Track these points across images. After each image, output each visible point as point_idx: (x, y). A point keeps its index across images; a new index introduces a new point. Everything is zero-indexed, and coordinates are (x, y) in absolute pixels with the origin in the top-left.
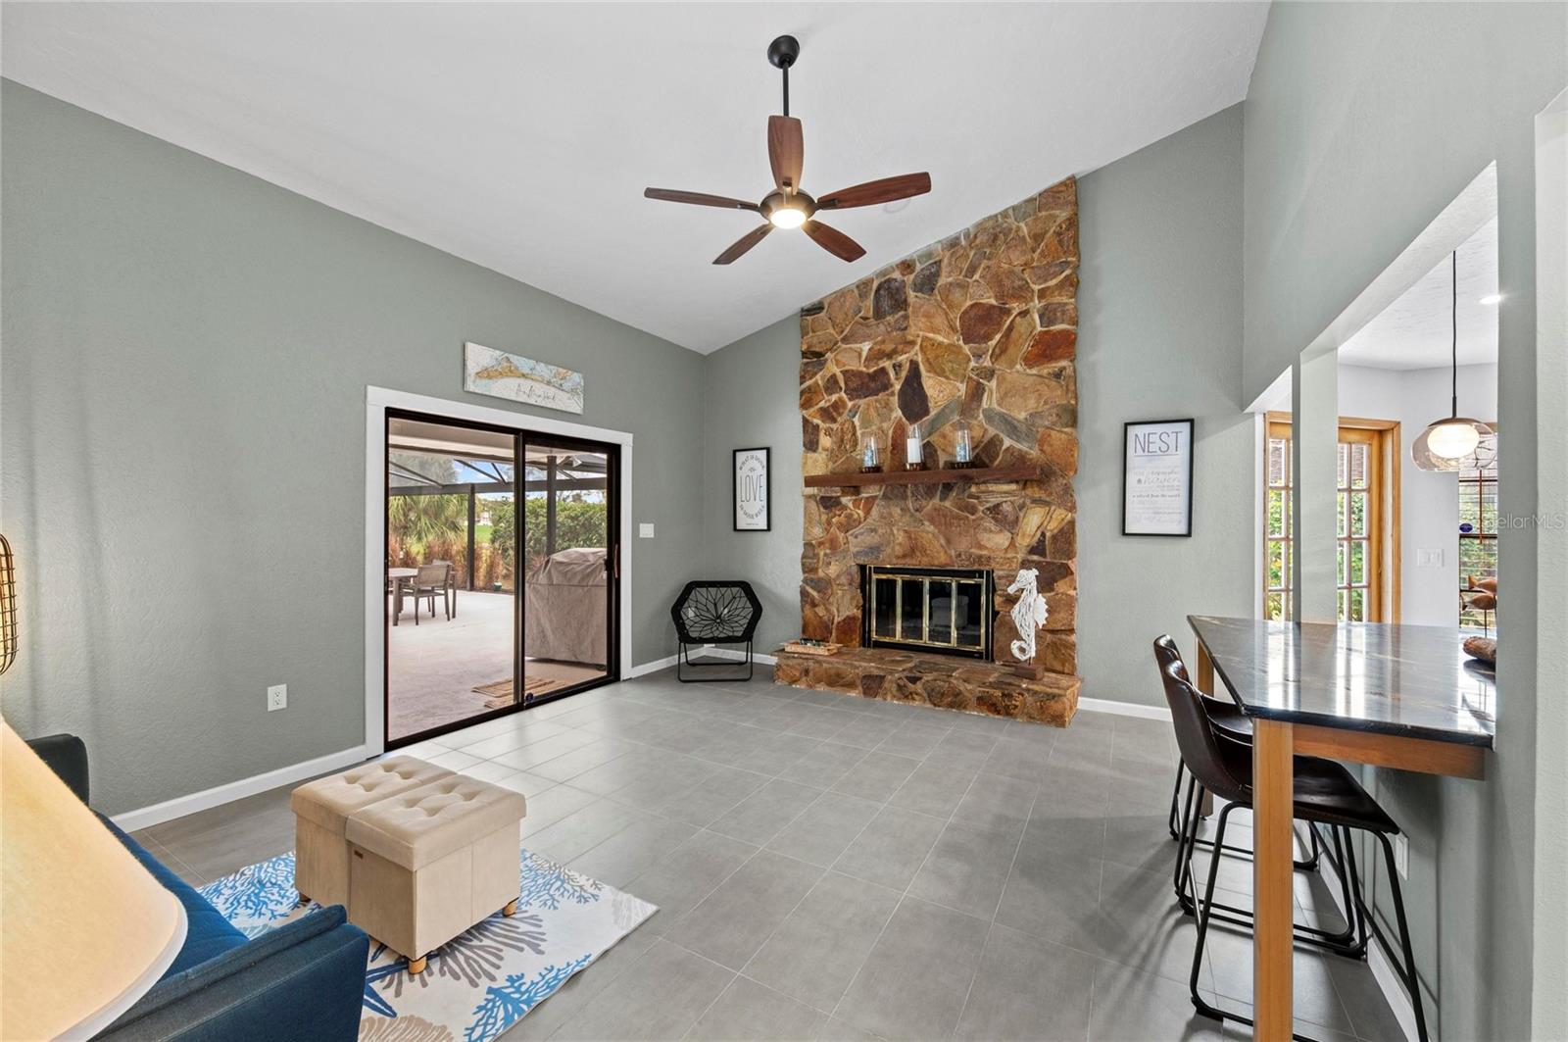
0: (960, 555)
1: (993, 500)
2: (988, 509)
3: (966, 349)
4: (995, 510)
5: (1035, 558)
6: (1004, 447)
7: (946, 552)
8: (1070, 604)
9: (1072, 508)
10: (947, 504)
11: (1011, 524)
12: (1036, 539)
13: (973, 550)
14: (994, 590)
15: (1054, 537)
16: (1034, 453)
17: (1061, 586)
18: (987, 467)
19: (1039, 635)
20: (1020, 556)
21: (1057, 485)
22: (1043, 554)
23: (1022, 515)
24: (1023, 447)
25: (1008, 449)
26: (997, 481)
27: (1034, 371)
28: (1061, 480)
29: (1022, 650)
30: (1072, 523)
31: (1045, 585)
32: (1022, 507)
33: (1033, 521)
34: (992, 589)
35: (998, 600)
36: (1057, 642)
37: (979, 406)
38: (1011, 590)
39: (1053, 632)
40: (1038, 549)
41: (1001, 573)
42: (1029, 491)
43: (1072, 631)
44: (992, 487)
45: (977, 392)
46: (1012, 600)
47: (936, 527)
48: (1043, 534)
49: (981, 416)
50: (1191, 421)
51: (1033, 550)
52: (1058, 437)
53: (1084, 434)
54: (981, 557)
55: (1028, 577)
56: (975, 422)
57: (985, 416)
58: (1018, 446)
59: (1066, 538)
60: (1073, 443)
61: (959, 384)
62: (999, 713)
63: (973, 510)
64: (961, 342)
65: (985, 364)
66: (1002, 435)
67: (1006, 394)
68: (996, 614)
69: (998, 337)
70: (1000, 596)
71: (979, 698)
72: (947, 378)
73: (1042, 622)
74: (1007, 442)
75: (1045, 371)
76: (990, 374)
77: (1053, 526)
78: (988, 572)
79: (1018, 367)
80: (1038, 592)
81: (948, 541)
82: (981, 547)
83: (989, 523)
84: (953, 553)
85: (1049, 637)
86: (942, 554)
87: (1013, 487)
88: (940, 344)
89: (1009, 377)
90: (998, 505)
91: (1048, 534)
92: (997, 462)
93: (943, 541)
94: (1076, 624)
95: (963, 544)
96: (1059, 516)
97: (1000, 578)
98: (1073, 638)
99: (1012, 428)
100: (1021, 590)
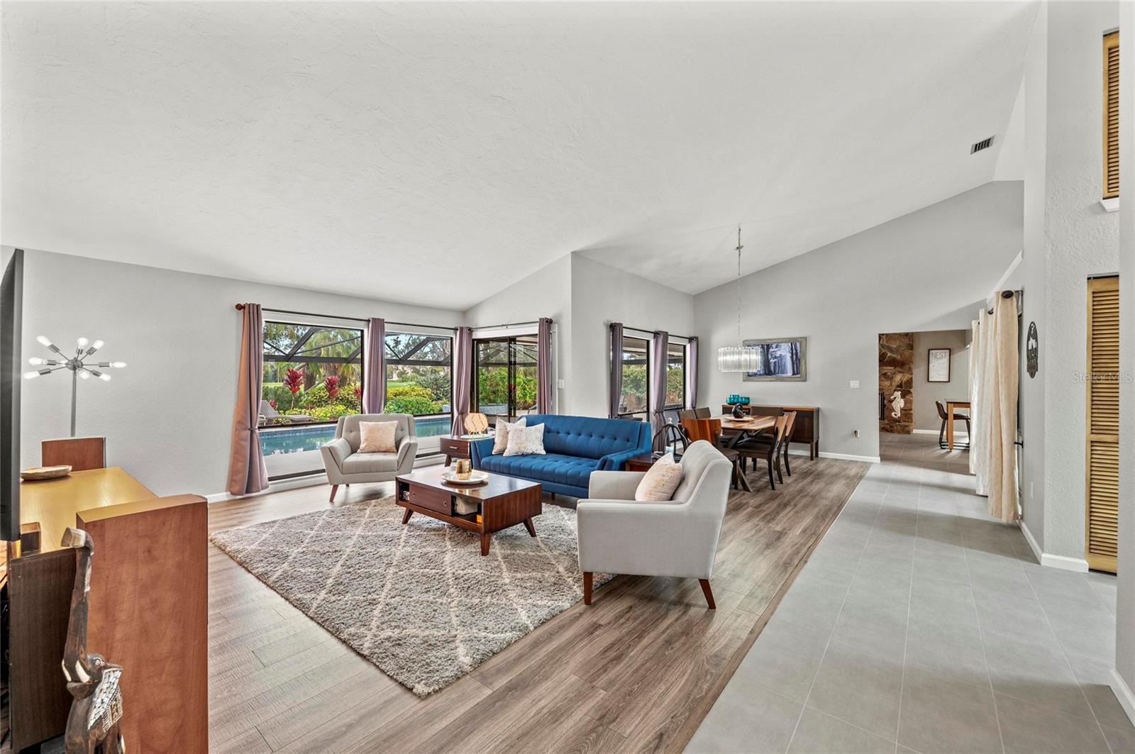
1: (884, 372)
2: (882, 374)
4: (885, 375)
5: (899, 388)
6: (888, 356)
8: (911, 402)
9: (912, 374)
11: (890, 379)
12: (899, 383)
15: (906, 383)
16: (899, 358)
17: (908, 397)
18: (883, 361)
19: (902, 410)
20: (894, 388)
21: (907, 367)
23: (894, 376)
24: (895, 356)
26: (887, 366)
28: (908, 366)
29: (895, 415)
30: (912, 378)
31: (903, 396)
32: (894, 374)
33: (898, 378)
34: (884, 398)
35: (886, 401)
36: (907, 412)
38: (892, 397)
39: (905, 410)
40: (900, 386)
41: (887, 393)
42: (897, 369)
43: (911, 410)
44: (884, 368)
46: (891, 401)
50: (950, 349)
51: (898, 386)
52: (907, 353)
53: (915, 352)
55: (898, 394)
58: (893, 355)
59: (909, 383)
60: (912, 355)
62: (888, 432)
66: (887, 352)
67: (888, 340)
68: (885, 406)
71: (882, 428)
73: (902, 406)
74: (889, 354)
77: (905, 379)
78: (882, 393)
80: (901, 397)
83: (883, 378)
85: (903, 412)
87: (892, 368)
90: (886, 373)
91: (903, 381)
94: (913, 407)
96: (907, 377)
97: (886, 395)
98: (912, 412)
99: (891, 350)
100: (895, 398)
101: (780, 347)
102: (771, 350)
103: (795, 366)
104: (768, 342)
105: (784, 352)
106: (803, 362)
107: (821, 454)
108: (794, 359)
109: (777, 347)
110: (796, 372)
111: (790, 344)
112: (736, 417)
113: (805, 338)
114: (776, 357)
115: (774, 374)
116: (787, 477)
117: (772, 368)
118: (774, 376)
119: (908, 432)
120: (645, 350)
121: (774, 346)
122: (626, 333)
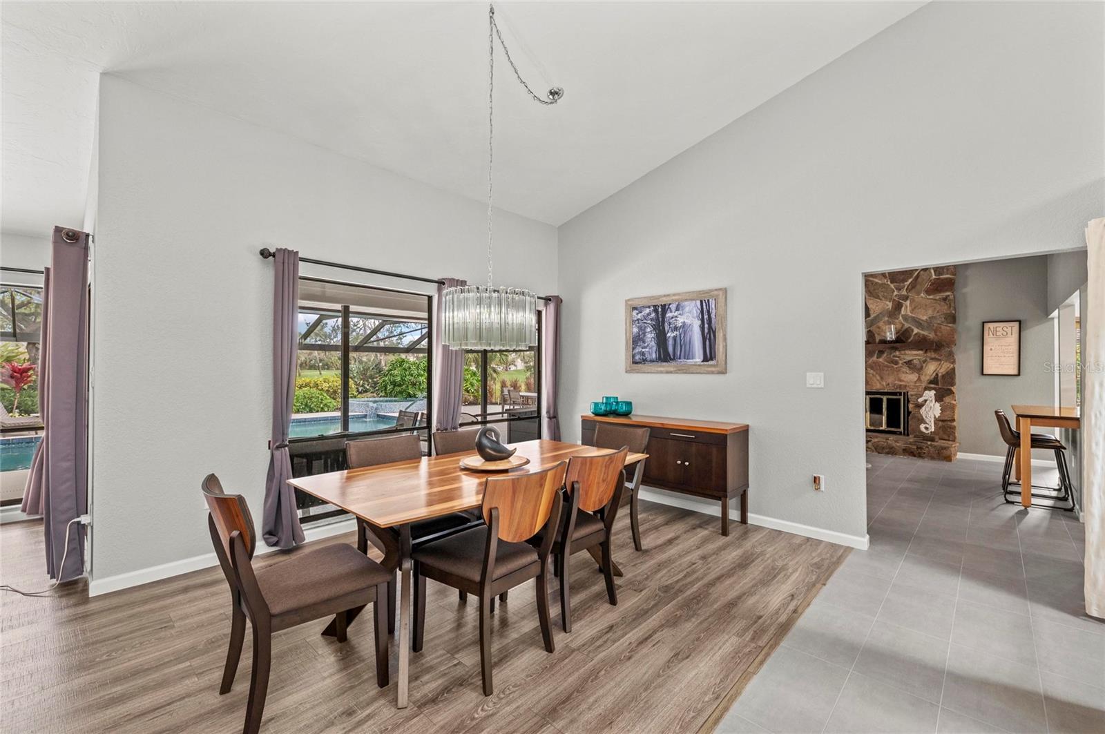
0: (888, 384)
1: (908, 358)
2: (905, 362)
3: (892, 286)
4: (909, 363)
5: (932, 386)
6: (914, 333)
7: (880, 383)
8: (953, 408)
9: (954, 362)
10: (881, 360)
11: (919, 369)
12: (933, 377)
13: (896, 382)
14: (908, 401)
15: (943, 376)
16: (932, 336)
17: (947, 399)
18: (904, 342)
20: (924, 385)
21: (945, 351)
22: (937, 383)
23: (924, 365)
24: (925, 333)
25: (916, 334)
26: (912, 349)
27: (931, 297)
28: (947, 349)
29: (926, 428)
30: (953, 369)
31: (939, 398)
32: (924, 362)
33: (931, 369)
34: (907, 401)
35: (911, 406)
36: (946, 426)
37: (900, 313)
38: (920, 400)
39: (943, 421)
40: (934, 381)
41: (912, 393)
42: (929, 354)
43: (954, 420)
44: (907, 352)
45: (898, 307)
46: (920, 406)
47: (874, 371)
48: (937, 374)
49: (901, 318)
50: (1020, 322)
51: (931, 382)
52: (945, 328)
53: (960, 326)
54: (901, 385)
55: (930, 394)
56: (897, 321)
57: (903, 318)
58: (922, 332)
59: (950, 377)
60: (953, 331)
61: (888, 303)
62: (915, 456)
63: (896, 363)
64: (889, 283)
65: (903, 293)
66: (913, 327)
67: (915, 308)
68: (909, 413)
69: (910, 280)
70: (913, 404)
71: (904, 450)
72: (881, 300)
73: (937, 415)
74: (916, 331)
75: (938, 297)
76: (906, 298)
77: (942, 371)
78: (904, 393)
79: (922, 295)
80: (936, 400)
81: (882, 378)
82: (901, 381)
83: (906, 369)
84: (884, 383)
85: (940, 423)
86: (878, 384)
87: (921, 352)
88: (877, 283)
89: (917, 300)
90: (911, 361)
91: (940, 375)
92: (910, 340)
93: (878, 378)
94: (956, 417)
95: (890, 379)
96: (945, 367)
97: (912, 395)
98: (955, 424)
99: (919, 323)
100: (926, 401)
101: (683, 308)
102: (669, 315)
103: (707, 343)
104: (664, 301)
105: (689, 318)
106: (720, 335)
107: (752, 518)
108: (706, 331)
109: (677, 309)
110: (709, 356)
111: (698, 303)
112: (488, 458)
113: (725, 291)
114: (676, 328)
115: (674, 359)
116: (562, 634)
117: (670, 349)
118: (673, 363)
119: (948, 459)
120: (425, 315)
121: (673, 307)
122: (304, 270)
